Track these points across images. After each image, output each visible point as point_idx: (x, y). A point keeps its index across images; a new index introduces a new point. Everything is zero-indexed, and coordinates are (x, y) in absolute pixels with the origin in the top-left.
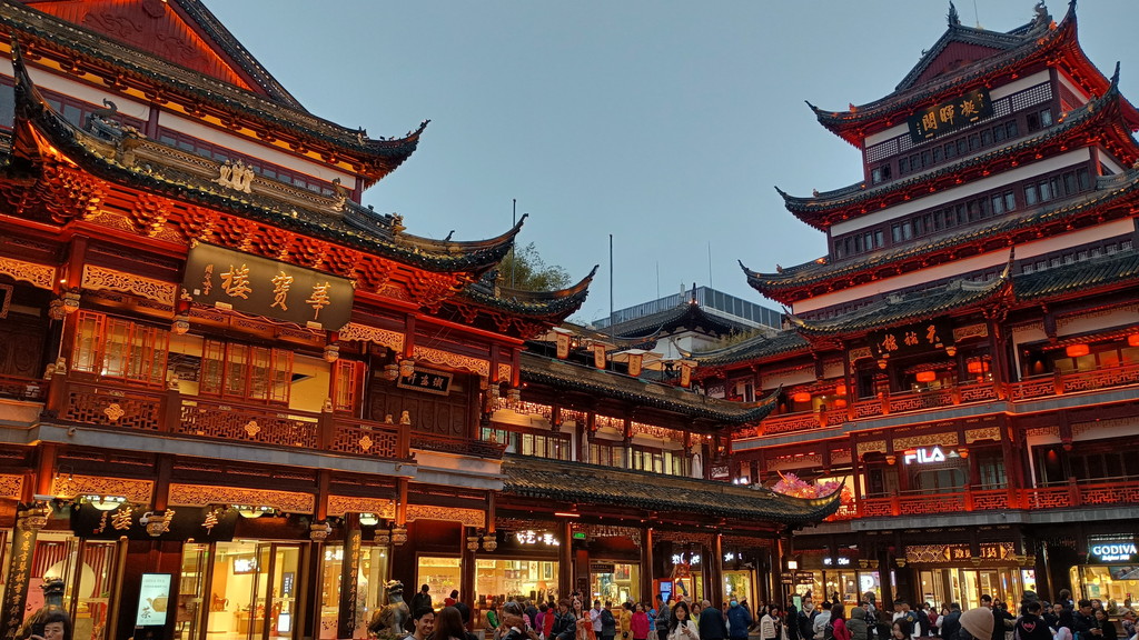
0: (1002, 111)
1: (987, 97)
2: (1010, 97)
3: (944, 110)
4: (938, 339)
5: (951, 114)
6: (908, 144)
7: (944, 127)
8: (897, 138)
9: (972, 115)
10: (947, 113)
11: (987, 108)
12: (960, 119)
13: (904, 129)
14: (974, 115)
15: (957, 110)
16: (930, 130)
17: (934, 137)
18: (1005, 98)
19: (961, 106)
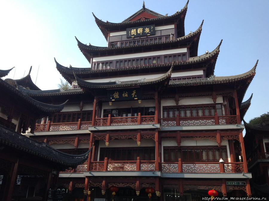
0: (158, 34)
1: (154, 29)
2: (161, 30)
3: (139, 29)
4: (136, 96)
5: (141, 31)
6: (125, 38)
7: (138, 35)
8: (122, 35)
9: (148, 33)
10: (140, 30)
11: (153, 32)
12: (144, 34)
13: (124, 33)
14: (149, 33)
15: (144, 30)
16: (133, 35)
17: (134, 37)
18: (159, 30)
19: (145, 29)
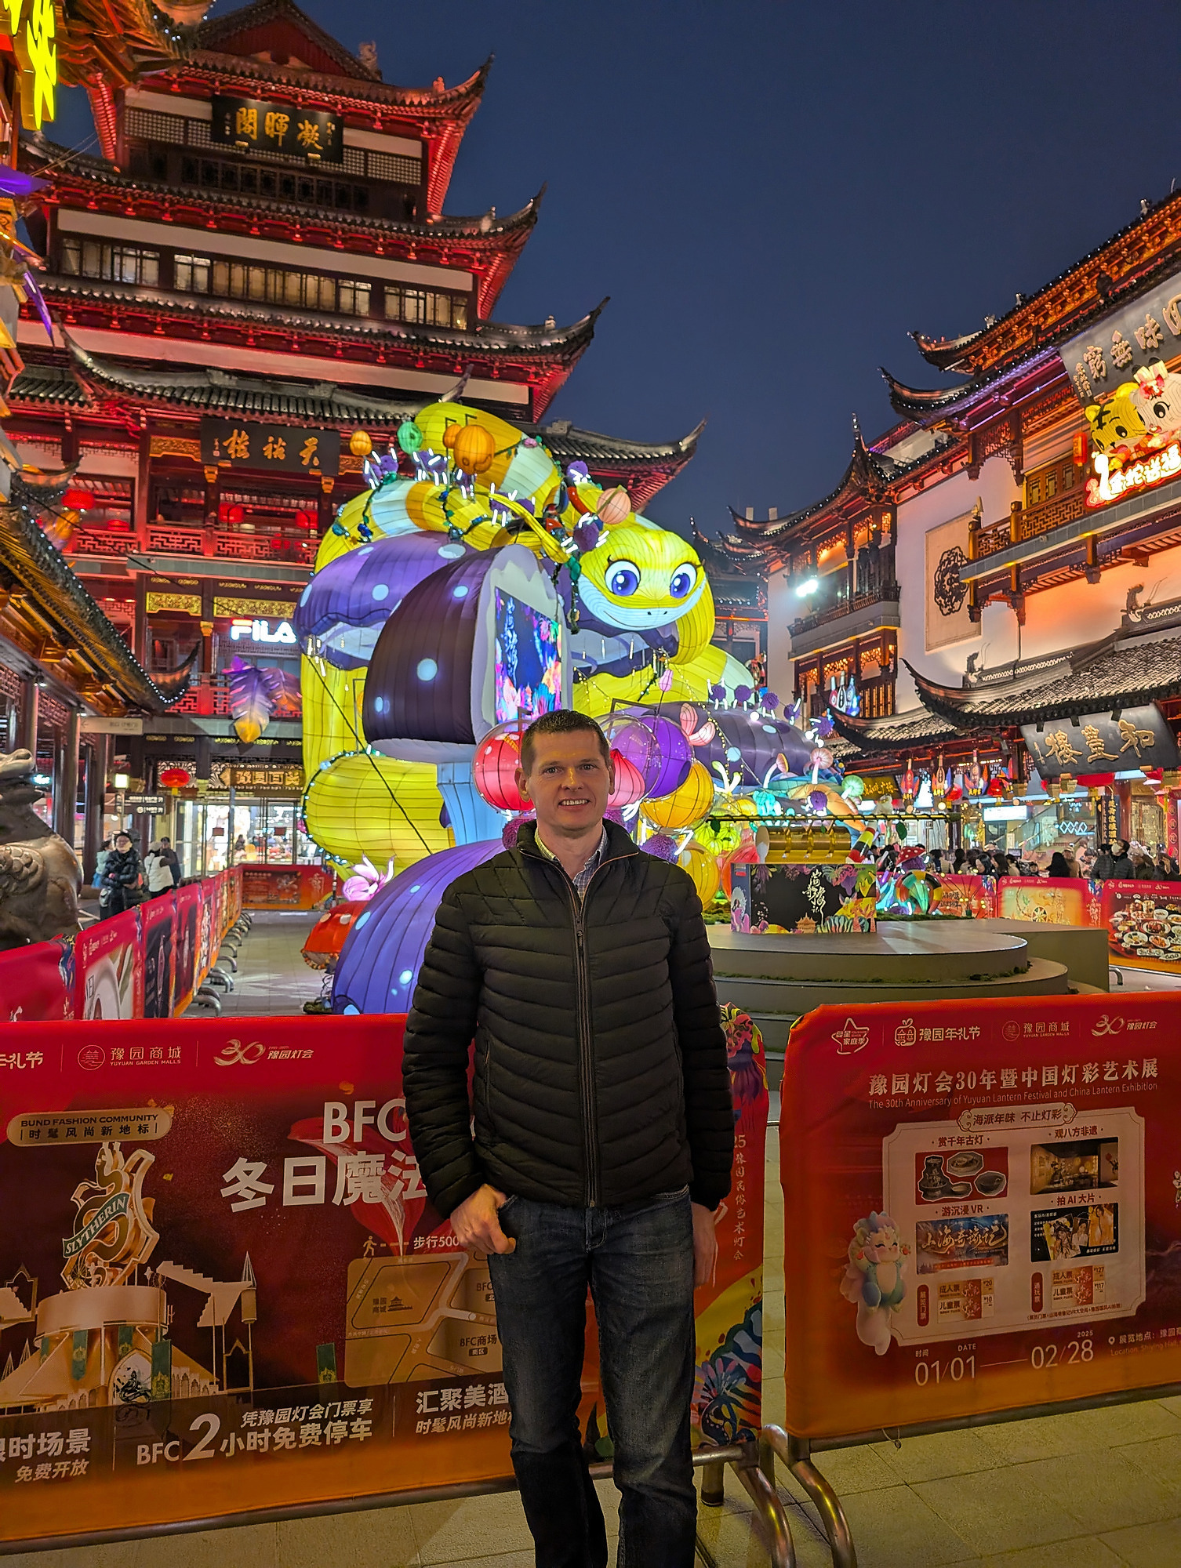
1: (339, 134)
2: (366, 151)
3: (275, 116)
4: (316, 462)
5: (282, 129)
7: (266, 143)
8: (187, 119)
9: (312, 149)
10: (276, 124)
11: (334, 150)
12: (292, 145)
13: (202, 111)
14: (316, 151)
15: (293, 128)
17: (248, 149)
18: (360, 149)
19: (301, 126)
